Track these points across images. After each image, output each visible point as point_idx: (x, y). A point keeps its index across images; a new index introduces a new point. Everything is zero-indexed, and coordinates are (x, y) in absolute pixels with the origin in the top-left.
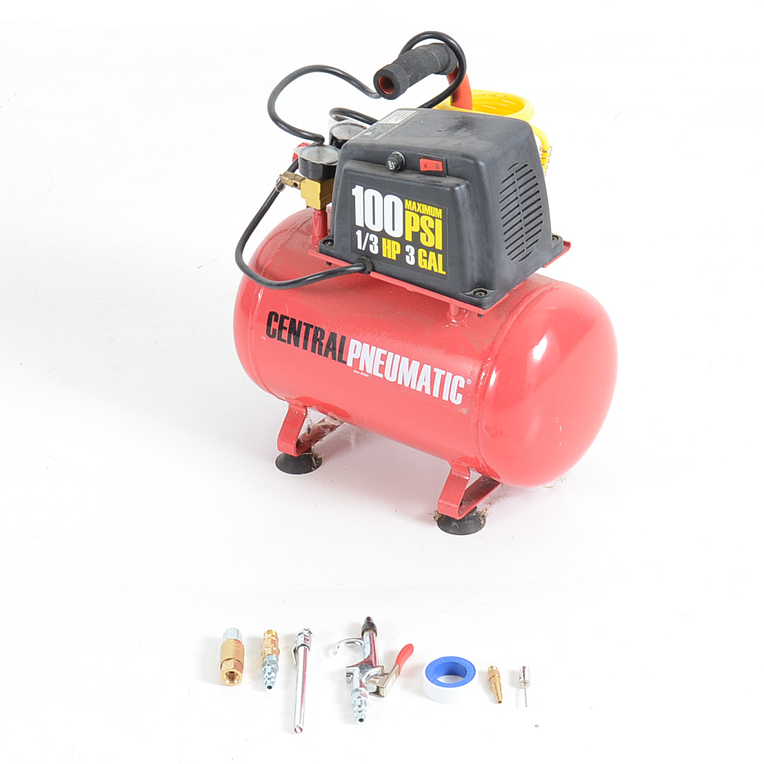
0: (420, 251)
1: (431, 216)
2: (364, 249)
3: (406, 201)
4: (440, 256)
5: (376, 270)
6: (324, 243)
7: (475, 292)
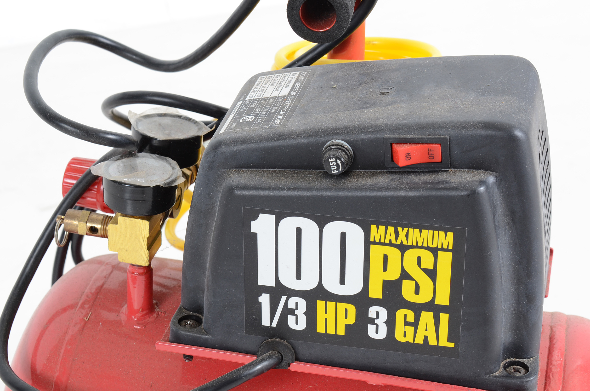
0: (400, 314)
1: (428, 248)
2: (274, 324)
3: (373, 227)
4: (444, 318)
5: (300, 356)
6: (180, 321)
7: (505, 368)
